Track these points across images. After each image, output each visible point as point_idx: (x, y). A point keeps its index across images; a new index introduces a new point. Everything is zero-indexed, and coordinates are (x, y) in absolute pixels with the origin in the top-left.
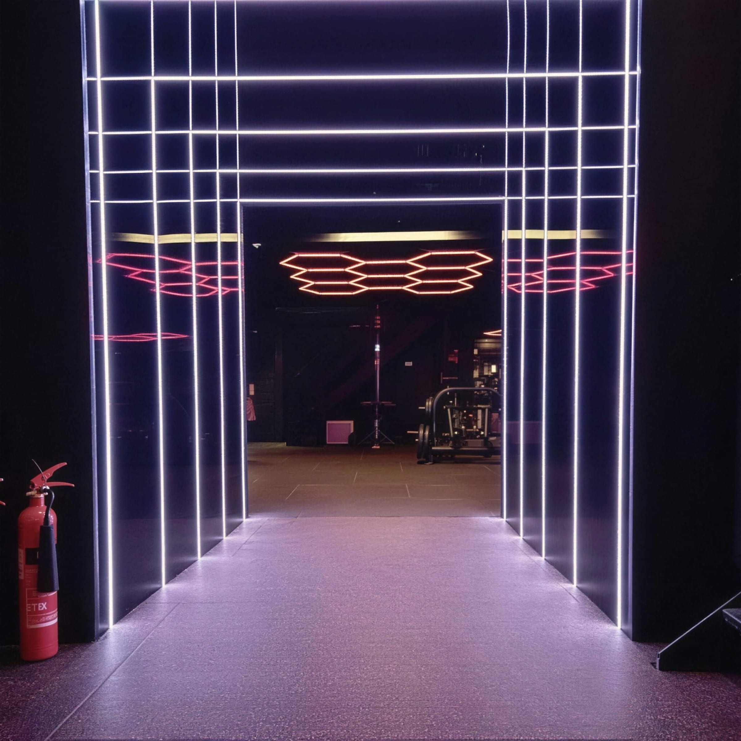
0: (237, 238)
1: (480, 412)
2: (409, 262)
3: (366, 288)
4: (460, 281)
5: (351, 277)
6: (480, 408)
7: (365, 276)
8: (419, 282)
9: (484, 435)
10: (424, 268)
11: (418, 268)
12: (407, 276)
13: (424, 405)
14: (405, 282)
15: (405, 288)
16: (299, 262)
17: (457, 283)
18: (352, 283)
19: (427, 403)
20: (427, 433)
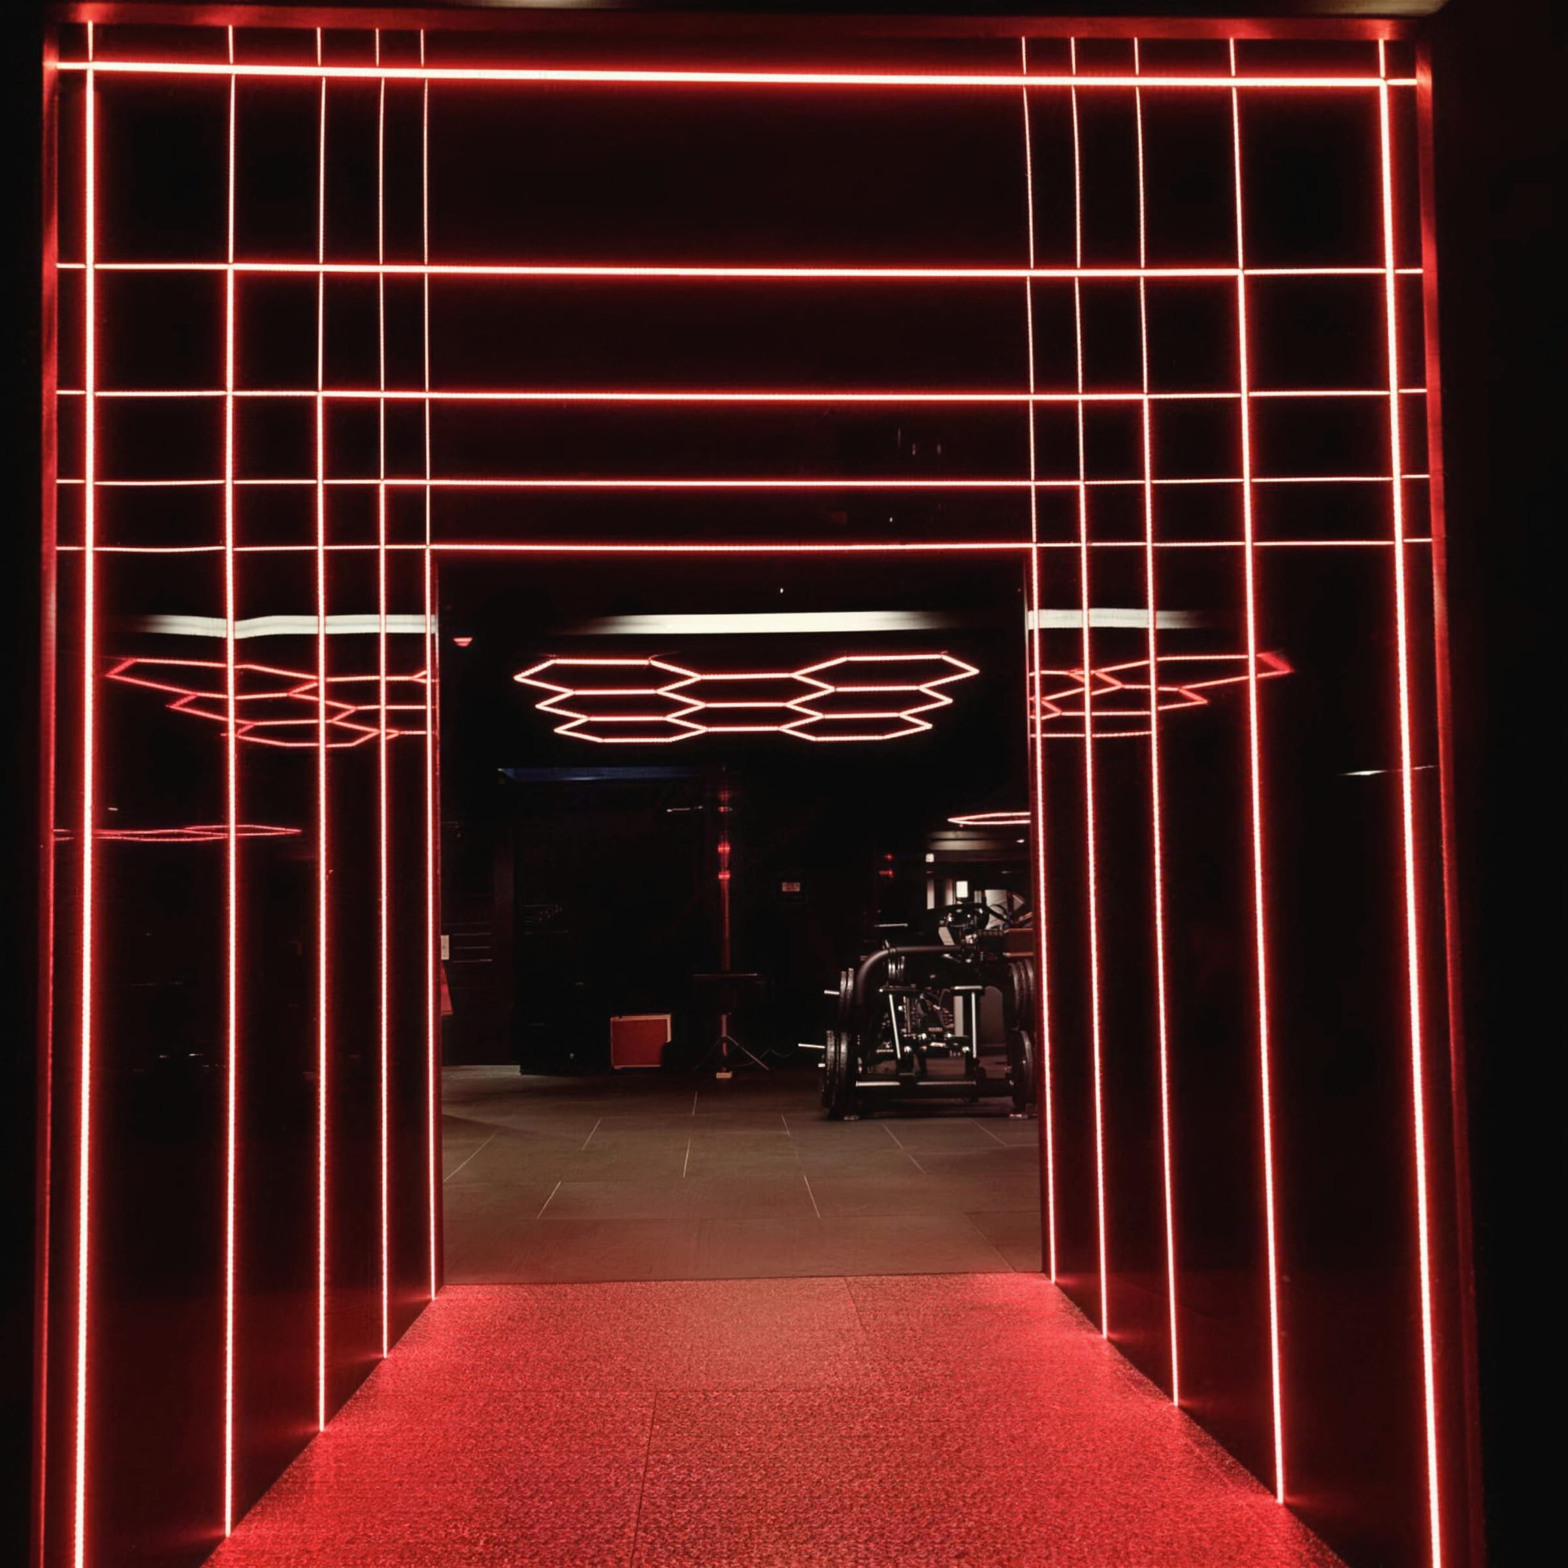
0: (424, 624)
1: (959, 1001)
2: (797, 675)
3: (702, 729)
4: (904, 715)
5: (670, 706)
6: (959, 993)
7: (700, 705)
8: (818, 716)
9: (970, 1053)
10: (830, 689)
11: (817, 689)
12: (791, 705)
13: (838, 988)
14: (788, 716)
15: (785, 729)
16: (557, 675)
17: (899, 719)
18: (670, 718)
19: (843, 983)
20: (843, 1048)
